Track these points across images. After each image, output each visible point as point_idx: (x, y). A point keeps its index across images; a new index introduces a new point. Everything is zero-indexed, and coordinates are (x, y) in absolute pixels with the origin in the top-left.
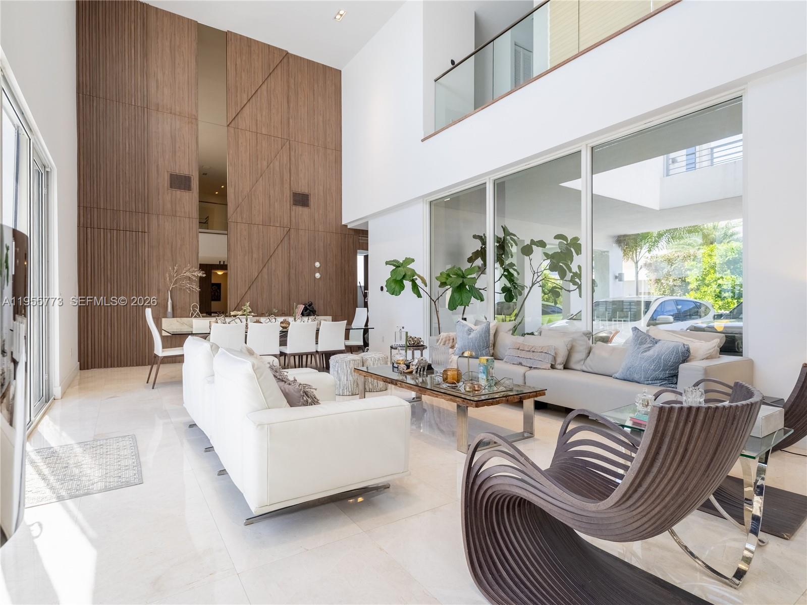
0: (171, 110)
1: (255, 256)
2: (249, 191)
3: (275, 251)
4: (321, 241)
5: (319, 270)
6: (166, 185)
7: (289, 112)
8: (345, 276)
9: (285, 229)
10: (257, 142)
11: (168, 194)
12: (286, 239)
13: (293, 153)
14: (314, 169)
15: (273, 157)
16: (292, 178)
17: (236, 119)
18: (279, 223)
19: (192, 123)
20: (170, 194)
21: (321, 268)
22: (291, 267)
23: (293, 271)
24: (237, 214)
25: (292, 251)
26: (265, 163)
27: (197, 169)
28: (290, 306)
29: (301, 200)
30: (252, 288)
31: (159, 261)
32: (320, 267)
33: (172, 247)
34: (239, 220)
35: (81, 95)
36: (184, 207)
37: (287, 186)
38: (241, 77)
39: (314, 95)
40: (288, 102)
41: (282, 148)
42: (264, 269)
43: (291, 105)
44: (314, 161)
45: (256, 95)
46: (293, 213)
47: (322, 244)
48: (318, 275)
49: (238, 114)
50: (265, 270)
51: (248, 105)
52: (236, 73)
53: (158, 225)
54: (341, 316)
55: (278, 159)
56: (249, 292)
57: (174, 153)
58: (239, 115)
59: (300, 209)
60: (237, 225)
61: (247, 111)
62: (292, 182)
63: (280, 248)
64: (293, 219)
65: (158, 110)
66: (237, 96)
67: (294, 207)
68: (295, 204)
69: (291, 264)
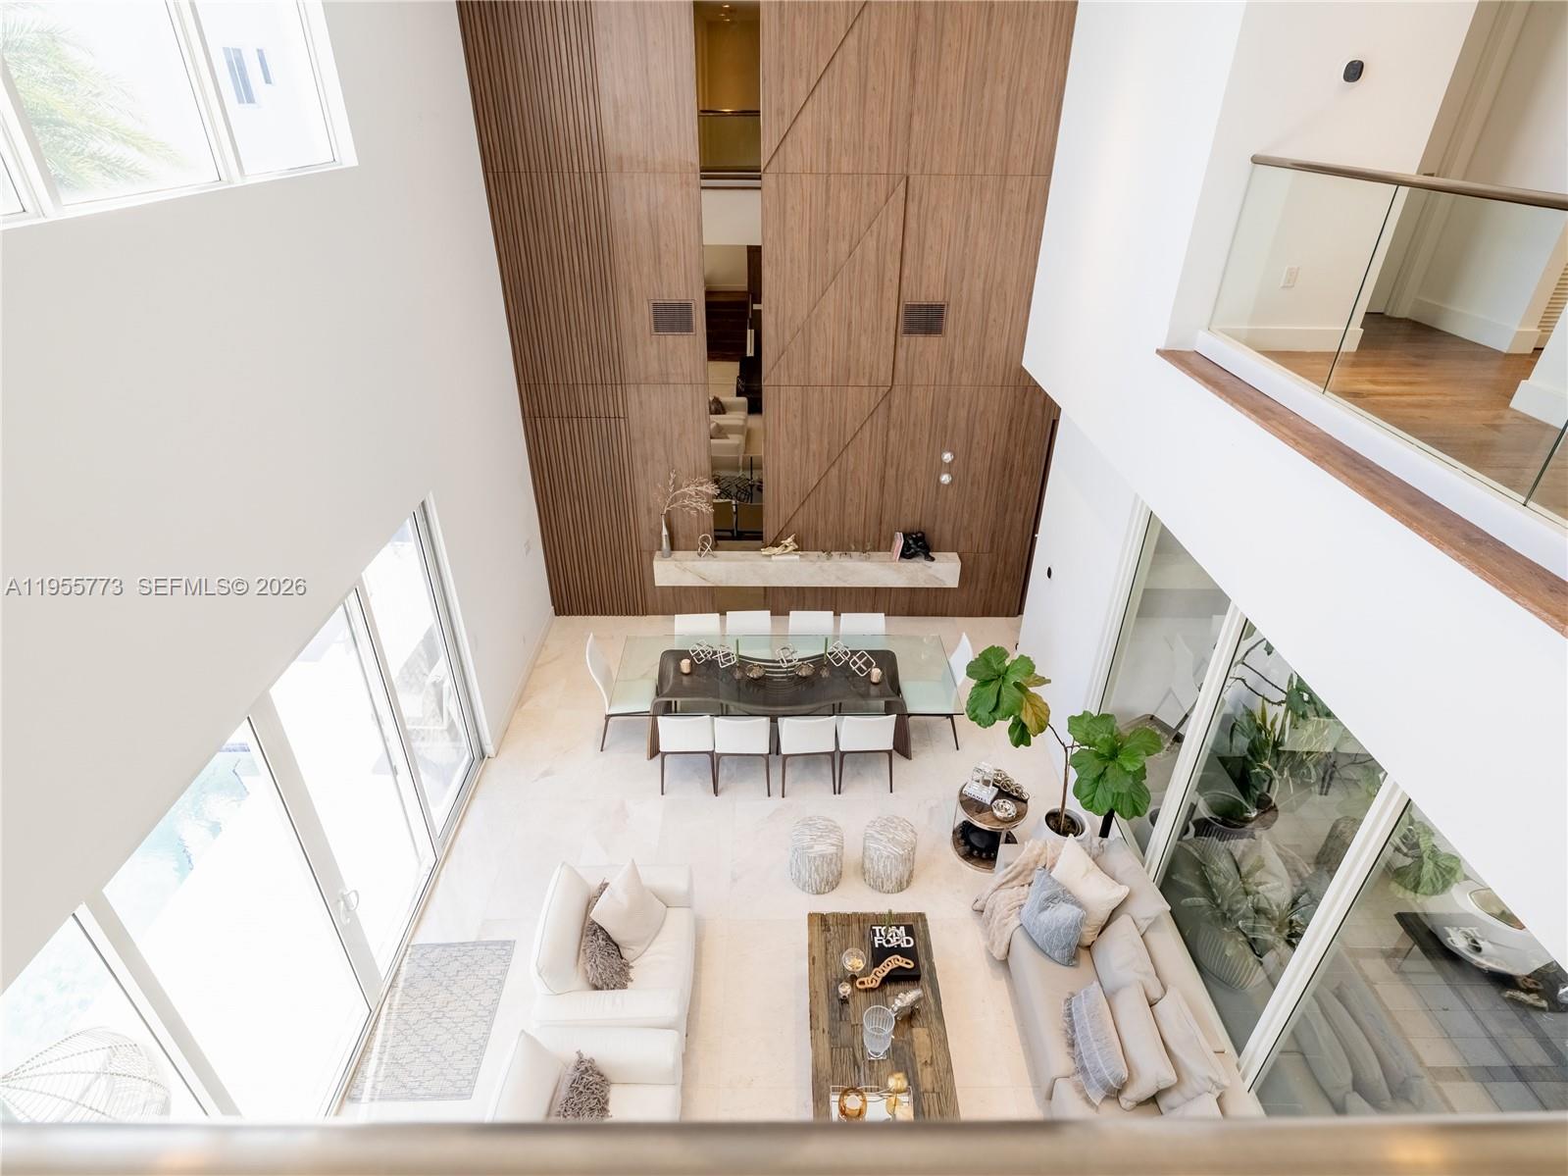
0: (646, 163)
1: (814, 447)
2: (805, 317)
3: (856, 434)
4: (964, 405)
5: (949, 468)
6: (647, 328)
7: (911, 98)
8: (1011, 476)
9: (881, 389)
10: (828, 198)
11: (652, 343)
12: (882, 407)
13: (913, 208)
14: (966, 237)
15: (863, 228)
16: (906, 272)
17: (781, 149)
18: (867, 377)
19: (688, 185)
20: (655, 345)
21: (955, 464)
22: (889, 462)
23: (891, 472)
24: (780, 366)
25: (892, 433)
26: (844, 247)
27: (702, 283)
28: (880, 535)
29: (925, 319)
30: (806, 503)
31: (647, 463)
32: (953, 461)
33: (665, 439)
34: (784, 381)
35: (490, 176)
36: (681, 365)
37: (891, 293)
38: (793, 34)
39: (989, 23)
40: (913, 67)
41: (887, 201)
42: (832, 469)
43: (921, 75)
44: (969, 217)
45: (830, 71)
46: (901, 353)
47: (963, 413)
48: (945, 478)
49: (785, 136)
50: (834, 471)
51: (809, 104)
52: (782, 26)
53: (641, 403)
54: (991, 551)
55: (875, 234)
56: (801, 510)
57: (658, 259)
58: (788, 139)
59: (920, 340)
60: (779, 392)
61: (806, 121)
62: (904, 283)
63: (867, 427)
64: (901, 365)
65: (621, 171)
66: (782, 91)
67: (904, 339)
68: (908, 332)
69: (889, 458)
